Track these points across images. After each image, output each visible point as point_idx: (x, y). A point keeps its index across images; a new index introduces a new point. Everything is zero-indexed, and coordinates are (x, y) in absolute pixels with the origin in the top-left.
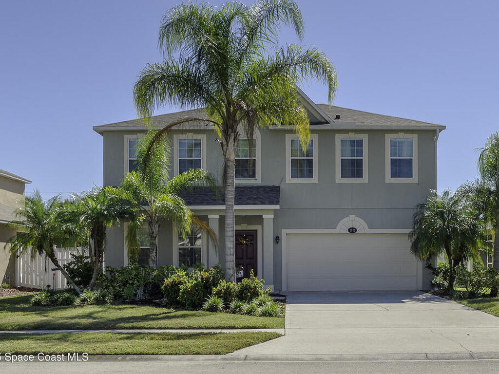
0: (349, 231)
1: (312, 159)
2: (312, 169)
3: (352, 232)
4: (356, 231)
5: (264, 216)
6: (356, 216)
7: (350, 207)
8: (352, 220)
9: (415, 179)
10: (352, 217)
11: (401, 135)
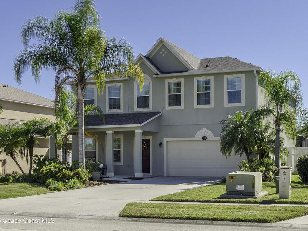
0: (202, 139)
1: (181, 94)
2: (181, 100)
3: (204, 139)
4: (206, 138)
5: (136, 131)
6: (206, 129)
7: (203, 123)
8: (205, 132)
9: (243, 103)
10: (204, 129)
11: (234, 75)
